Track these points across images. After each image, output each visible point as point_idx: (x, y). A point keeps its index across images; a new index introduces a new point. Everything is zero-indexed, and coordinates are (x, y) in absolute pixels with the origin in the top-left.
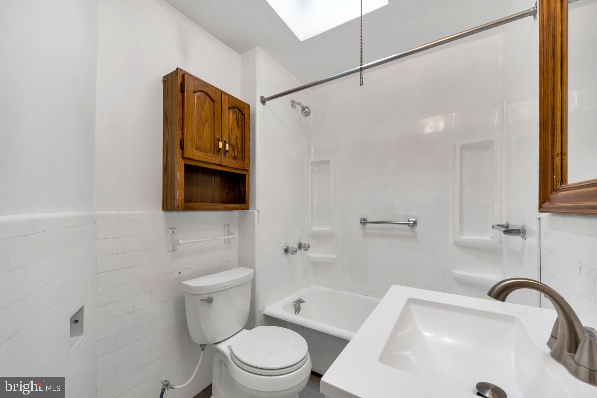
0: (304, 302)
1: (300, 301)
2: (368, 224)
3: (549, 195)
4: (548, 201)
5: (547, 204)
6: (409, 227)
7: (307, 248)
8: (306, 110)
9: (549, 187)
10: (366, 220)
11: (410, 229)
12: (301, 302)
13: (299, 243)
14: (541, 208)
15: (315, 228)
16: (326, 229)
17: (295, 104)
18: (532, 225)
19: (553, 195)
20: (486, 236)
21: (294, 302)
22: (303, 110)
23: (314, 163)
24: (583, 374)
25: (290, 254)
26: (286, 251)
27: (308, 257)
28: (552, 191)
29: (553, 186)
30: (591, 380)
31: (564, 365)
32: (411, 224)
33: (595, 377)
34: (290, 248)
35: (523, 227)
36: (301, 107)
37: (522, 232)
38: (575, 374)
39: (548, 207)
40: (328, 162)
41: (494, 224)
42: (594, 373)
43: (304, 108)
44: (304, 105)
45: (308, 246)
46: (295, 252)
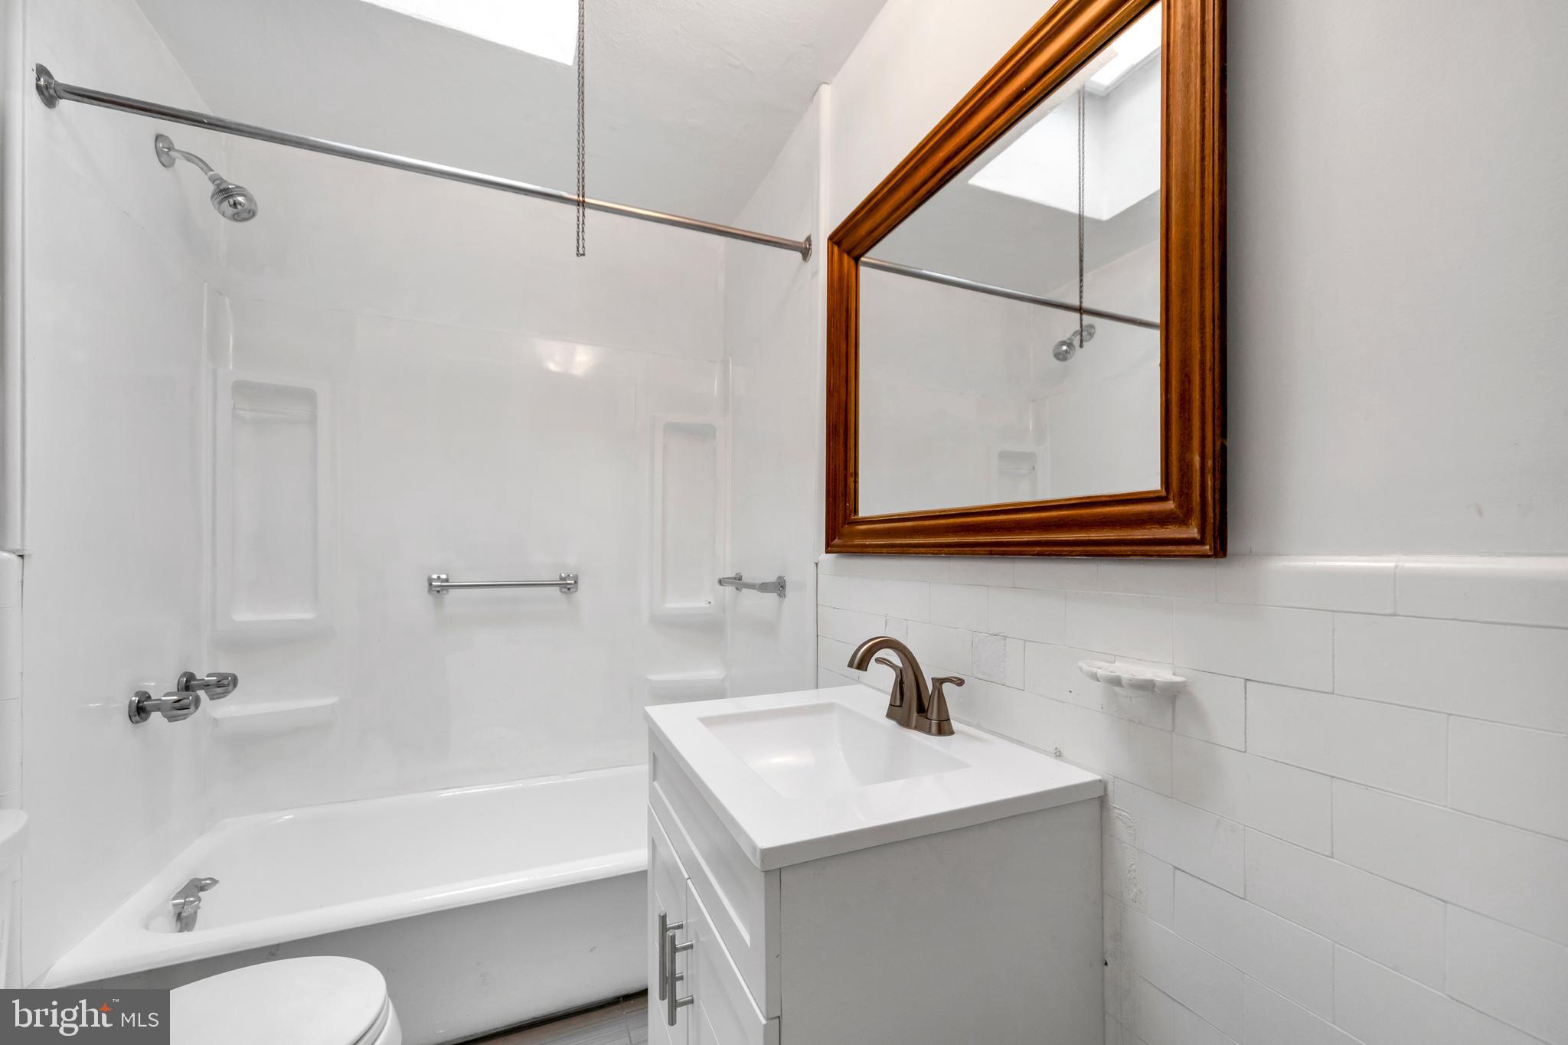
0: (215, 882)
1: (197, 887)
2: (451, 591)
3: (840, 528)
4: (837, 537)
5: (837, 541)
6: (561, 591)
7: (223, 685)
8: (240, 199)
9: (841, 519)
10: (447, 580)
11: (564, 596)
12: (202, 889)
13: (185, 674)
14: (829, 548)
15: (245, 616)
16: (299, 614)
17: (171, 153)
18: (799, 575)
19: (846, 529)
20: (700, 600)
21: (175, 898)
22: (224, 193)
23: (240, 389)
24: (934, 728)
25: (156, 717)
26: (140, 710)
27: (216, 722)
28: (844, 524)
29: (846, 517)
30: (941, 732)
31: (916, 728)
32: (567, 585)
33: (943, 728)
34: (153, 697)
35: (780, 578)
36: (213, 182)
37: (779, 587)
38: (929, 732)
39: (844, 546)
40: (308, 397)
41: (721, 577)
42: (942, 723)
43: (226, 190)
44: (237, 187)
45: (225, 682)
46: (192, 708)
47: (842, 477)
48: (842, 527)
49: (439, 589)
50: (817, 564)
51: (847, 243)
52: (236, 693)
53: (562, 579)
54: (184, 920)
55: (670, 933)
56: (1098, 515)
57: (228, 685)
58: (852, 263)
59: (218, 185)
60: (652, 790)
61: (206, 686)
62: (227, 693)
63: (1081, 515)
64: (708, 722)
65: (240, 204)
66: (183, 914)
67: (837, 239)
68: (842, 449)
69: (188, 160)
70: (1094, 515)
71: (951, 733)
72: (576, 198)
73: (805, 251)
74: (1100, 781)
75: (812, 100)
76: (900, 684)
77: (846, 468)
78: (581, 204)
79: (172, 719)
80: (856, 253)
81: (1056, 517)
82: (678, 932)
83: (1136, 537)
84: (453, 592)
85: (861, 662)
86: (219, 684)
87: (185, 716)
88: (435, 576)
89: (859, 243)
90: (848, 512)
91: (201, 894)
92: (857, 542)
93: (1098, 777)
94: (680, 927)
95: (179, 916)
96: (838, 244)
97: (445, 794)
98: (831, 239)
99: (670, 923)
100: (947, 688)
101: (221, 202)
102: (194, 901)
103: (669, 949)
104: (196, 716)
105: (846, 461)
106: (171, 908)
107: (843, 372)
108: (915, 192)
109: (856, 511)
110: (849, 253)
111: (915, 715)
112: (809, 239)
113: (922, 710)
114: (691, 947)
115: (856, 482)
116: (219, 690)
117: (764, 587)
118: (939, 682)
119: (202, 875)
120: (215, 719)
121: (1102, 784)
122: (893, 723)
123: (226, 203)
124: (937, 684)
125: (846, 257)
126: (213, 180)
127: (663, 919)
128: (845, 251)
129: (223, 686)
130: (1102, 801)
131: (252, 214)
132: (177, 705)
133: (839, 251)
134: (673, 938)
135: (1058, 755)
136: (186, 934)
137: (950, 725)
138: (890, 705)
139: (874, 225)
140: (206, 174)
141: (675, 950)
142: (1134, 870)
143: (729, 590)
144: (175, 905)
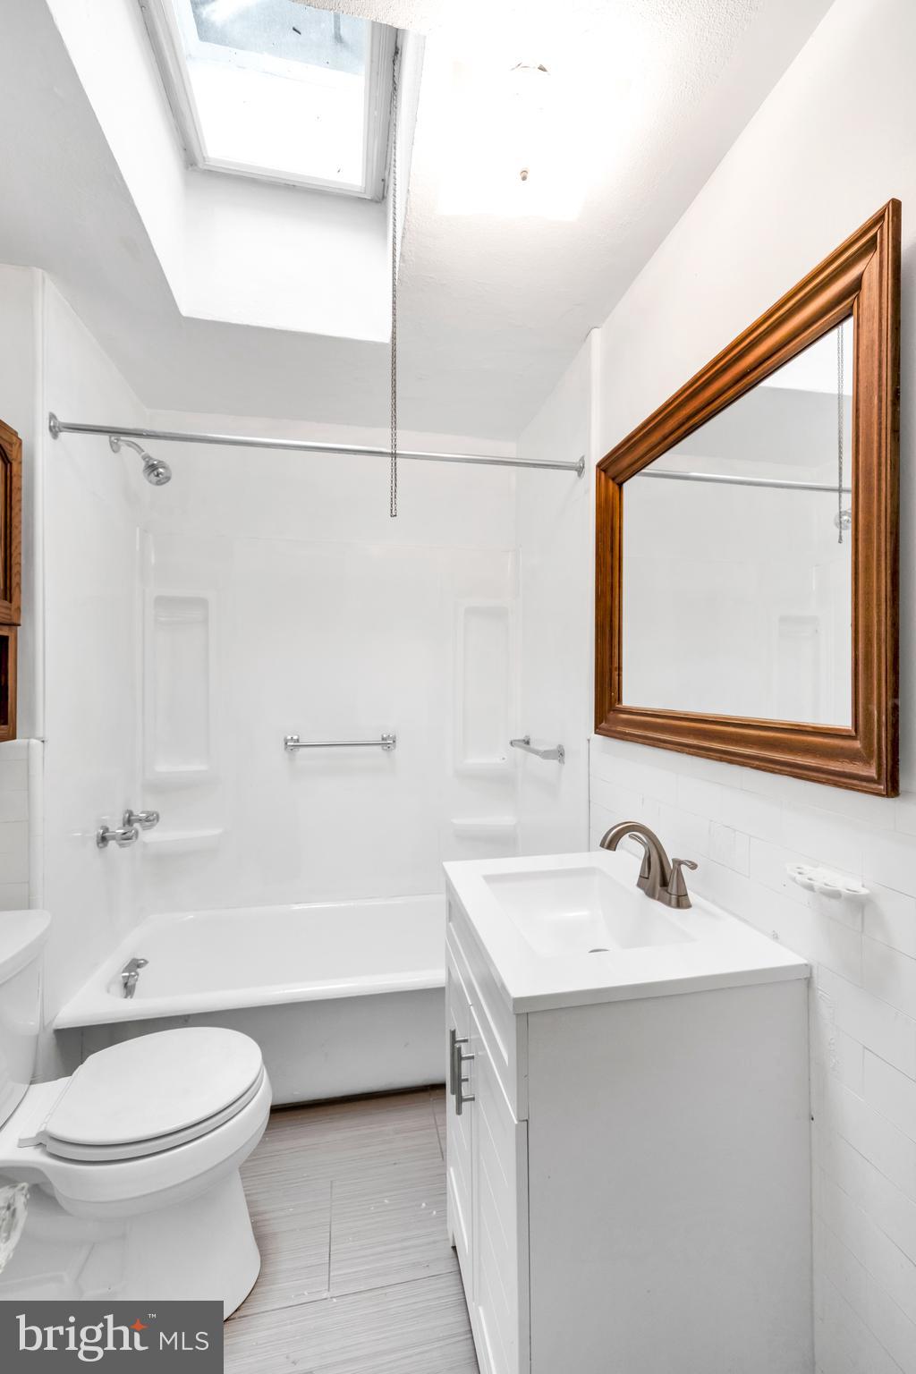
0: (146, 962)
1: (135, 965)
2: (299, 748)
3: (607, 715)
4: (603, 721)
5: (603, 724)
6: (382, 750)
7: (151, 819)
8: (161, 470)
9: (607, 706)
10: (298, 740)
11: (384, 755)
12: (139, 966)
13: (128, 812)
14: (598, 729)
15: (162, 768)
16: (196, 767)
17: (119, 443)
18: (575, 747)
19: (611, 715)
20: (498, 757)
21: (124, 972)
22: (152, 468)
23: (161, 601)
24: (674, 901)
25: (112, 844)
26: (103, 840)
27: (145, 845)
28: (610, 710)
29: (611, 704)
30: (679, 905)
31: (658, 899)
32: (387, 743)
33: (681, 902)
34: (110, 830)
35: (560, 746)
36: (144, 459)
37: (560, 754)
38: (669, 904)
39: (608, 730)
40: (202, 603)
41: (512, 739)
42: (680, 898)
43: (153, 465)
44: (160, 462)
45: (151, 818)
46: (134, 838)
47: (608, 670)
48: (609, 712)
49: (293, 746)
50: (589, 740)
51: (612, 471)
52: (158, 826)
53: (383, 739)
54: (128, 989)
55: (457, 1045)
56: (803, 742)
57: (154, 820)
58: (617, 487)
59: (148, 462)
60: (448, 927)
61: (140, 820)
62: (152, 826)
63: (791, 740)
64: (489, 879)
65: (161, 473)
66: (129, 984)
67: (603, 467)
68: (608, 646)
69: (129, 446)
70: (799, 741)
71: (689, 906)
72: (390, 451)
73: (580, 470)
74: (806, 965)
75: (585, 340)
76: (648, 860)
77: (611, 662)
78: (394, 455)
79: (121, 845)
80: (619, 480)
81: (772, 737)
82: (463, 1045)
83: (829, 768)
84: (302, 750)
85: (611, 843)
86: (147, 820)
87: (129, 844)
88: (289, 737)
89: (621, 473)
90: (613, 700)
91: (139, 970)
92: (620, 729)
93: (805, 962)
94: (465, 1041)
95: (126, 985)
96: (605, 471)
97: (296, 907)
98: (599, 466)
99: (459, 1038)
100: (683, 868)
101: (149, 474)
102: (134, 976)
103: (457, 1057)
104: (135, 845)
105: (611, 657)
106: (121, 979)
107: (609, 580)
108: (665, 438)
109: (620, 700)
110: (613, 479)
111: (658, 887)
112: (582, 459)
113: (664, 883)
114: (473, 1057)
115: (620, 675)
116: (147, 824)
117: (546, 755)
118: (678, 863)
119: (138, 957)
120: (144, 843)
121: (808, 967)
122: (641, 892)
123: (152, 475)
124: (676, 865)
125: (611, 482)
126: (144, 458)
127: (453, 1033)
128: (610, 477)
129: (150, 821)
130: (809, 981)
131: (168, 479)
132: (124, 836)
133: (606, 478)
134: (459, 1049)
135: (776, 937)
136: (129, 1000)
137: (688, 899)
138: (640, 876)
139: (633, 460)
140: (140, 454)
141: (461, 1058)
142: (833, 1044)
143: (519, 752)
144: (124, 977)
